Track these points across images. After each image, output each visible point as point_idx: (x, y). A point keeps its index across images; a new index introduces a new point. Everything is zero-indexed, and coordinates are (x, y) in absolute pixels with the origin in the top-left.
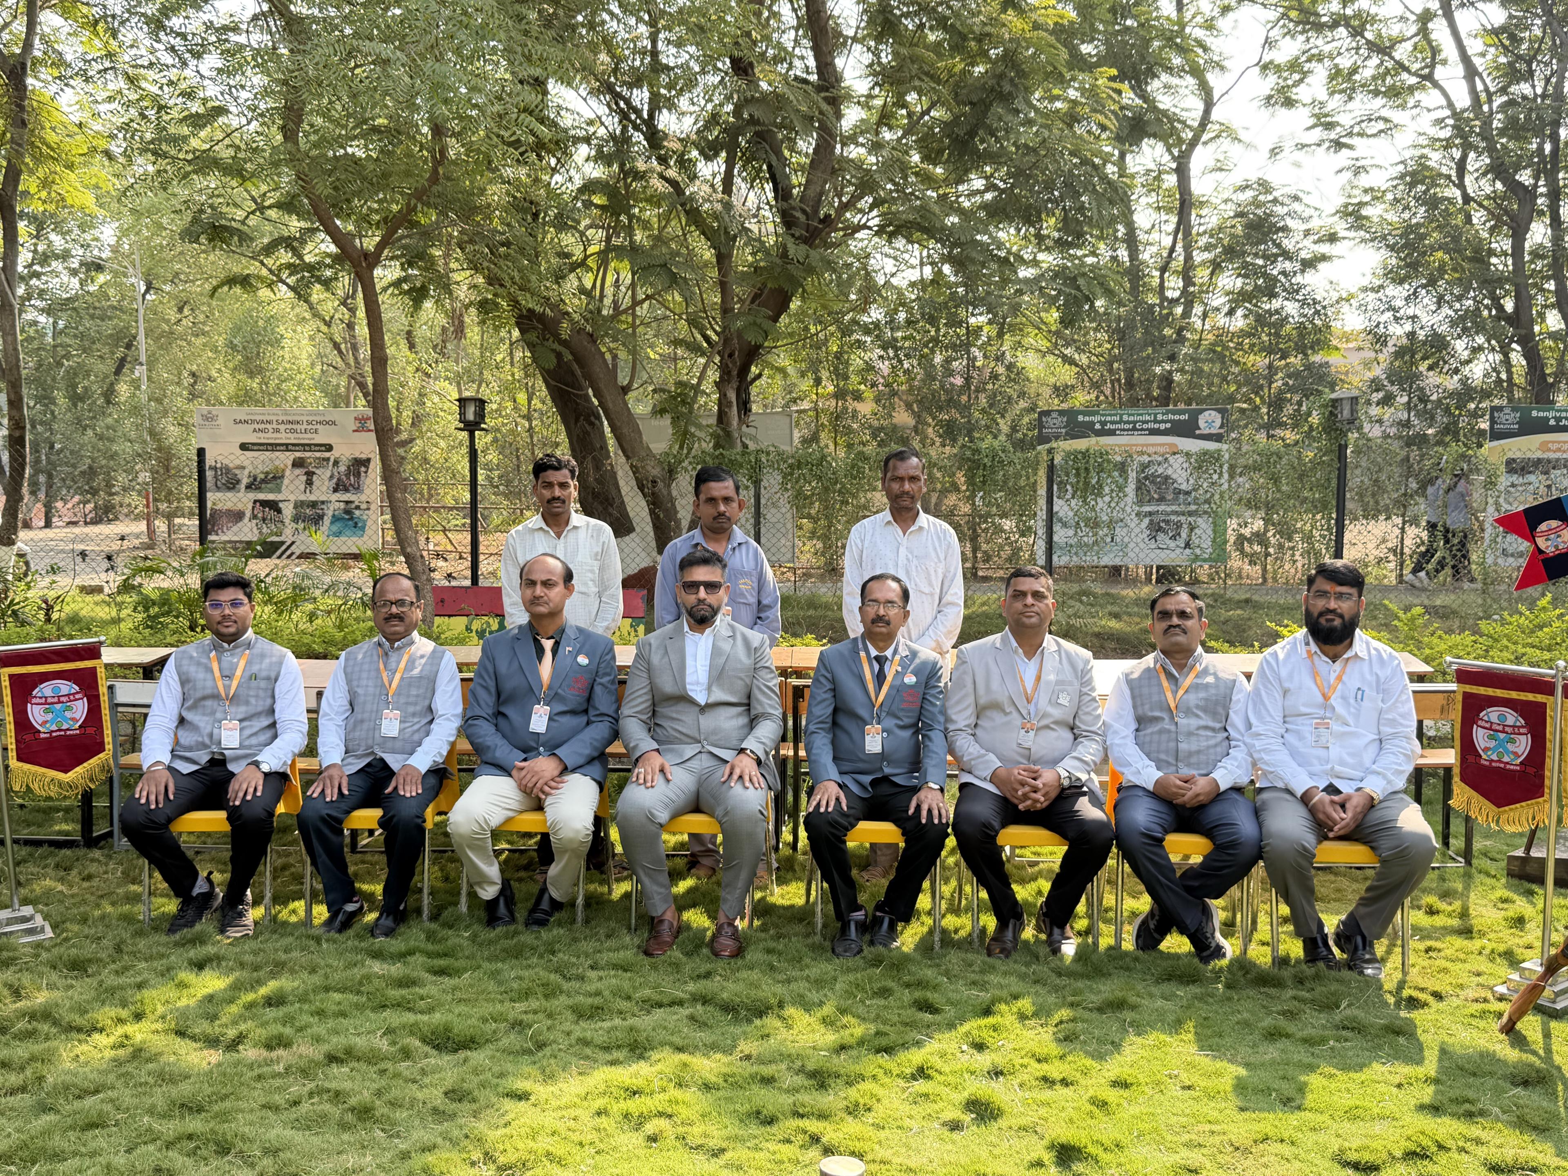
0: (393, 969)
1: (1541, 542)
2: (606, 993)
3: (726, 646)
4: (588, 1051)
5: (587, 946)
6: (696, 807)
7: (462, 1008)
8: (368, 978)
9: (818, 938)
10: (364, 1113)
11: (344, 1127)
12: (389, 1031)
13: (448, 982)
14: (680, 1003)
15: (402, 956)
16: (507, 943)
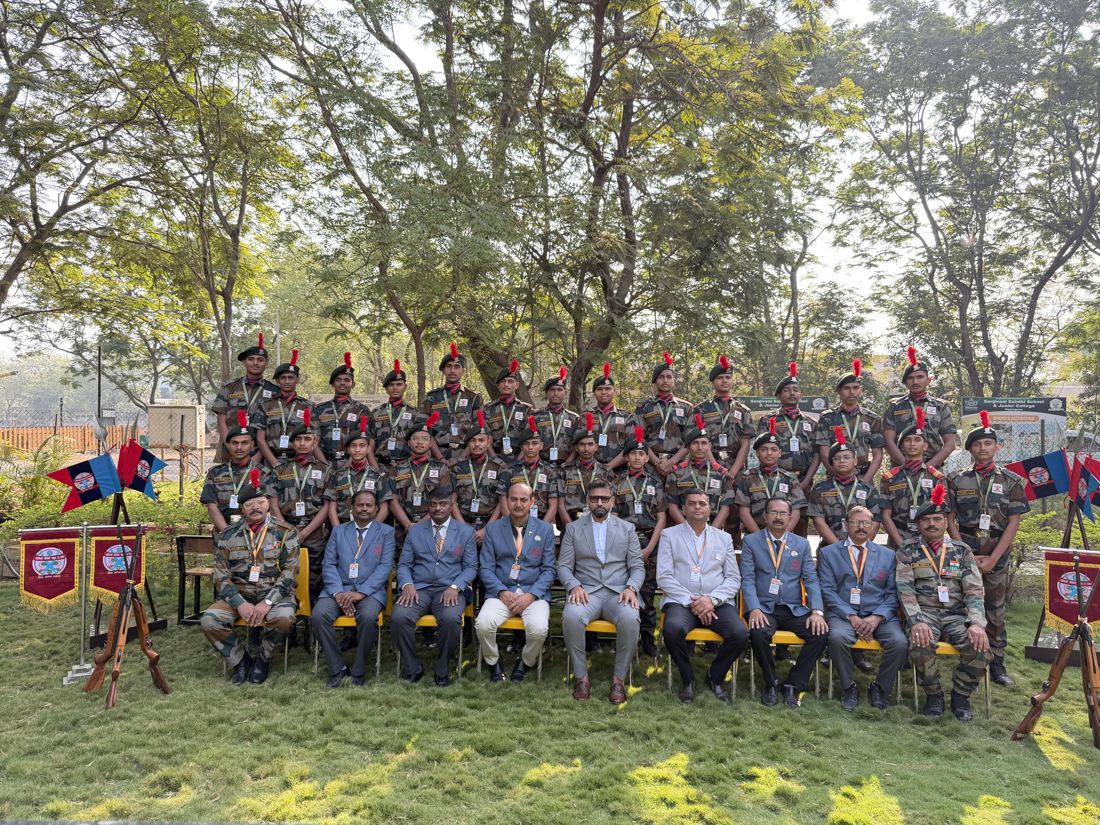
0: (450, 705)
2: (565, 723)
3: (614, 531)
4: (562, 758)
5: (549, 694)
6: (601, 618)
7: (490, 731)
8: (438, 711)
9: (669, 692)
10: (453, 793)
11: (446, 802)
13: (480, 714)
14: (603, 730)
15: (453, 697)
16: (504, 691)
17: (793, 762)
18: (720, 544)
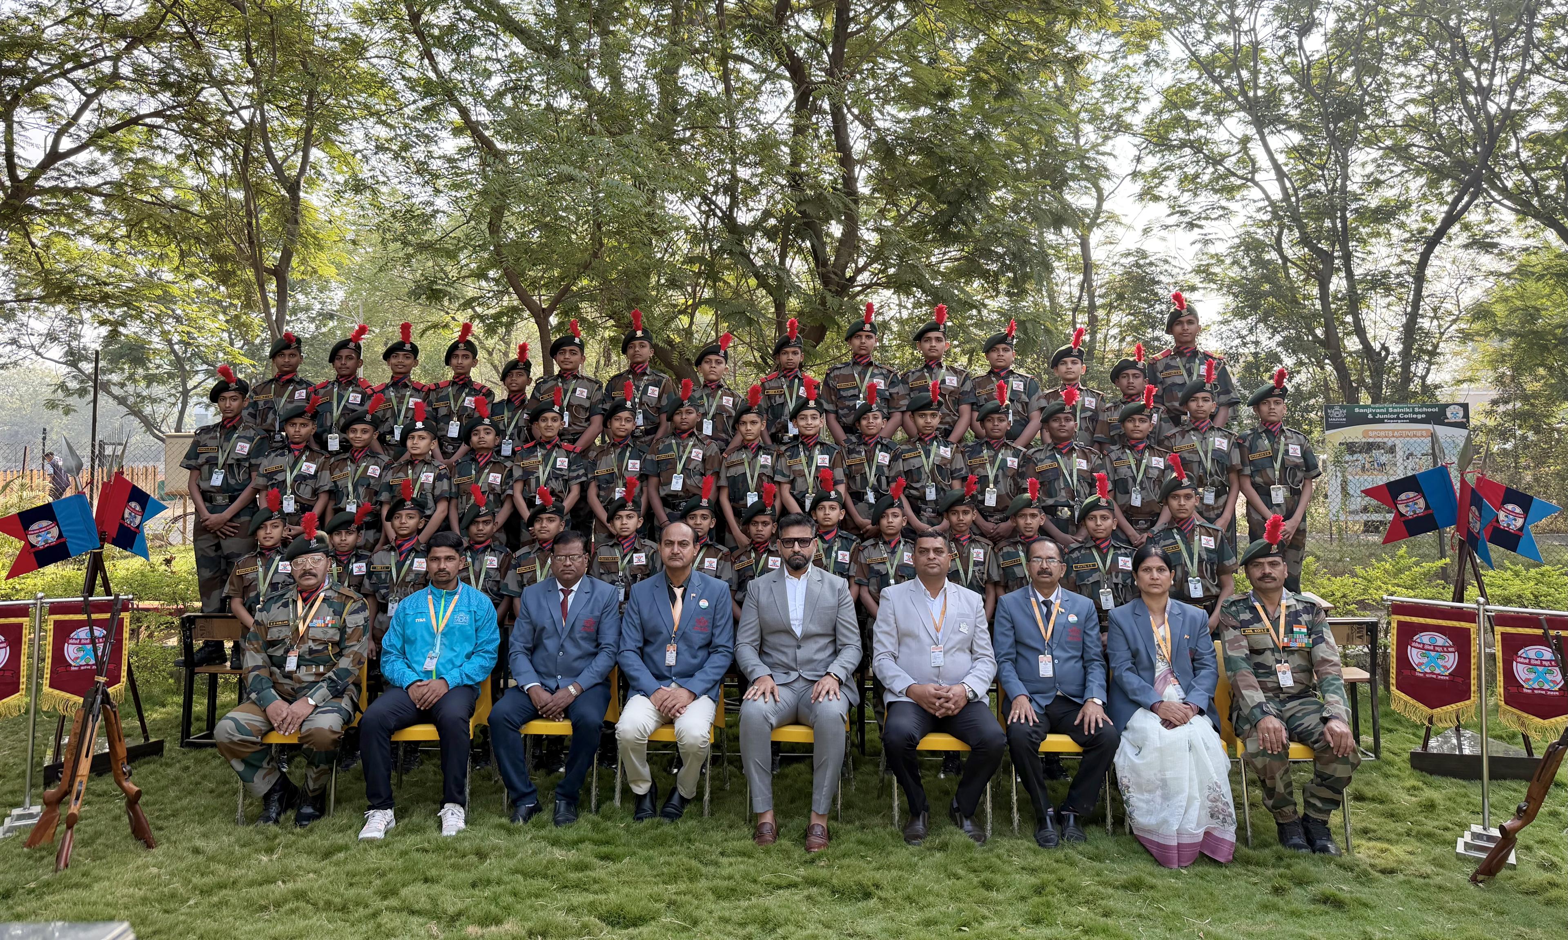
0: (570, 854)
1: (1402, 509)
2: (737, 876)
3: (817, 589)
4: (729, 928)
5: (718, 836)
7: (626, 890)
8: (552, 863)
12: (571, 909)
13: (612, 867)
14: (795, 885)
15: (575, 843)
16: (653, 833)
17: (1069, 925)
18: (967, 609)
